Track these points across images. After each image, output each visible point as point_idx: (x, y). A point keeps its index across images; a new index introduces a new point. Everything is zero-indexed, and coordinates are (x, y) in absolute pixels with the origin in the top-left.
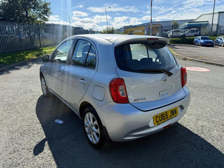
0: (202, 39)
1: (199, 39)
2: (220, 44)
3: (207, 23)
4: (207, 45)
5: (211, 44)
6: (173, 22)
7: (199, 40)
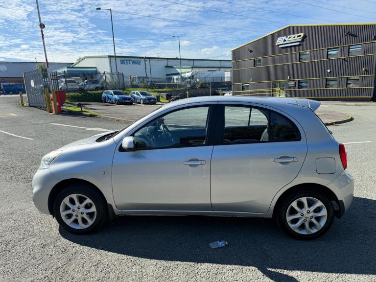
0: (115, 93)
1: (112, 94)
2: (138, 101)
3: (94, 69)
4: (125, 102)
5: (129, 101)
6: (37, 65)
7: (111, 96)
